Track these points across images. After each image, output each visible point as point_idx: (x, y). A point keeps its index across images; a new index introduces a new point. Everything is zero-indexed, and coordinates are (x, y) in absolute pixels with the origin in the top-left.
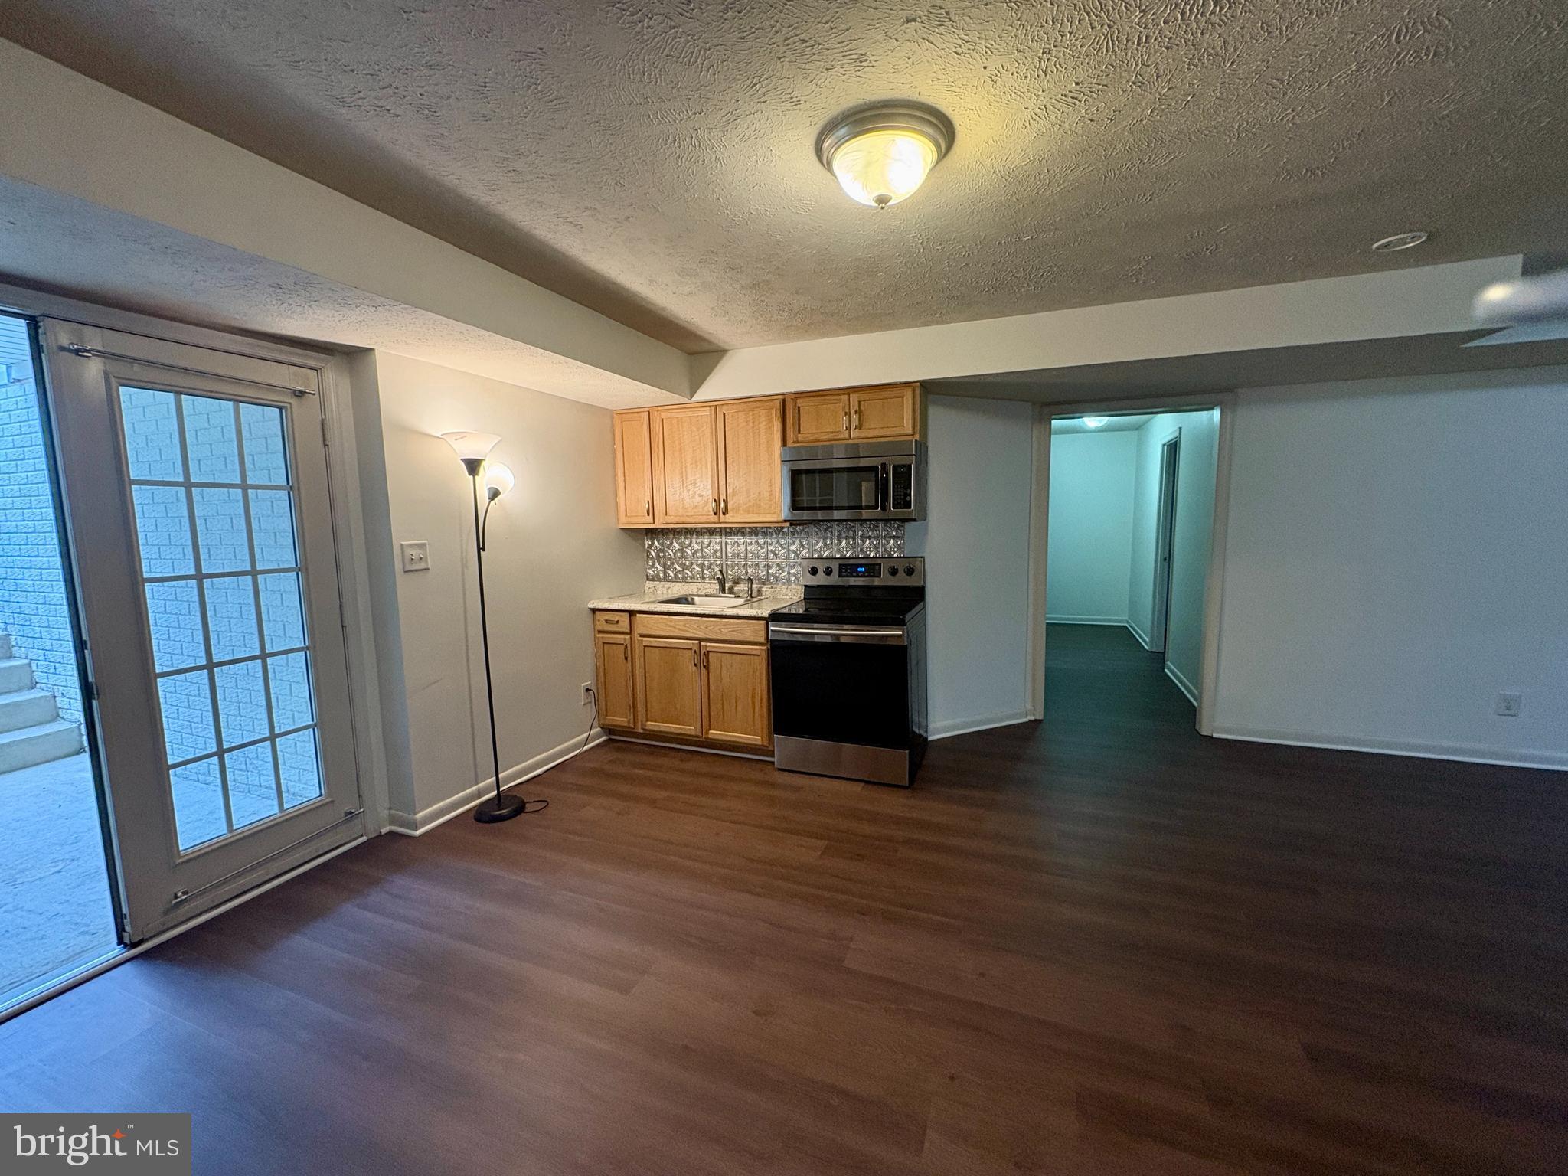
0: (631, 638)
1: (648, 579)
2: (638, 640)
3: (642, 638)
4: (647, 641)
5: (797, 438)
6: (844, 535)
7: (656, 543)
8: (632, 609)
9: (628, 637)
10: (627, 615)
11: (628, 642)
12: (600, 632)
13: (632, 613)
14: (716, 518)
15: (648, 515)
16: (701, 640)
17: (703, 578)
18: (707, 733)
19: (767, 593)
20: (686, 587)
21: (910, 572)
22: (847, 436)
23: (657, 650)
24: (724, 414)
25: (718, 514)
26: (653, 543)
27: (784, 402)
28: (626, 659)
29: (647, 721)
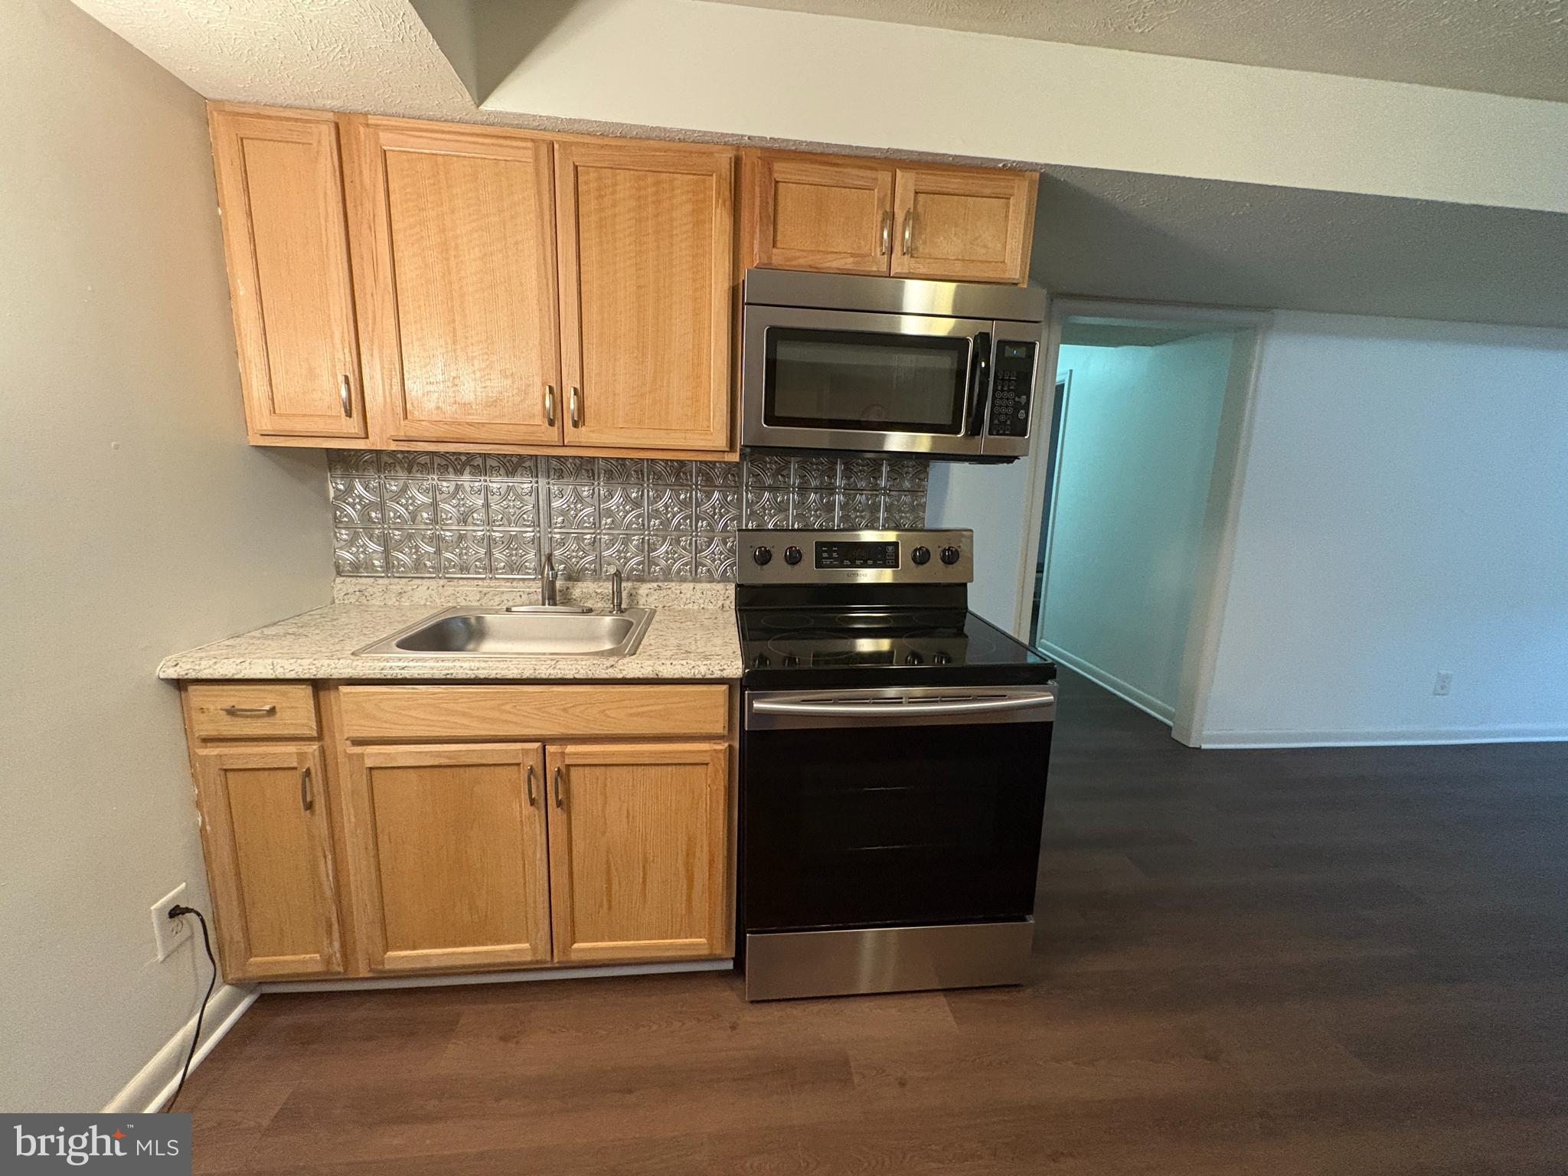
0: (323, 751)
1: (339, 573)
2: (350, 757)
3: (358, 750)
4: (374, 755)
5: (769, 258)
6: (814, 483)
7: (359, 488)
8: (322, 674)
9: (314, 747)
10: (306, 691)
11: (313, 764)
12: (206, 741)
13: (319, 686)
14: (553, 435)
15: (349, 414)
16: (544, 741)
17: (491, 569)
18: (566, 949)
19: (651, 599)
20: (450, 590)
21: (951, 557)
22: (884, 268)
23: (412, 774)
24: (576, 167)
25: (558, 424)
26: (350, 489)
27: (737, 162)
28: (309, 806)
29: (386, 949)
